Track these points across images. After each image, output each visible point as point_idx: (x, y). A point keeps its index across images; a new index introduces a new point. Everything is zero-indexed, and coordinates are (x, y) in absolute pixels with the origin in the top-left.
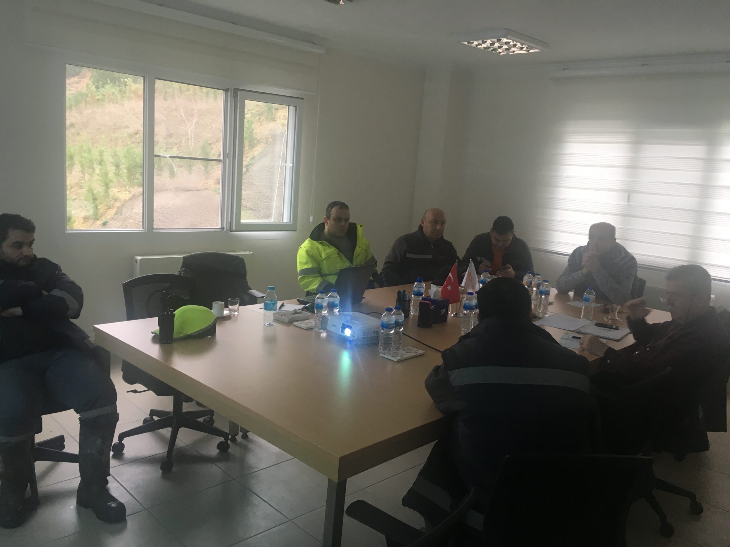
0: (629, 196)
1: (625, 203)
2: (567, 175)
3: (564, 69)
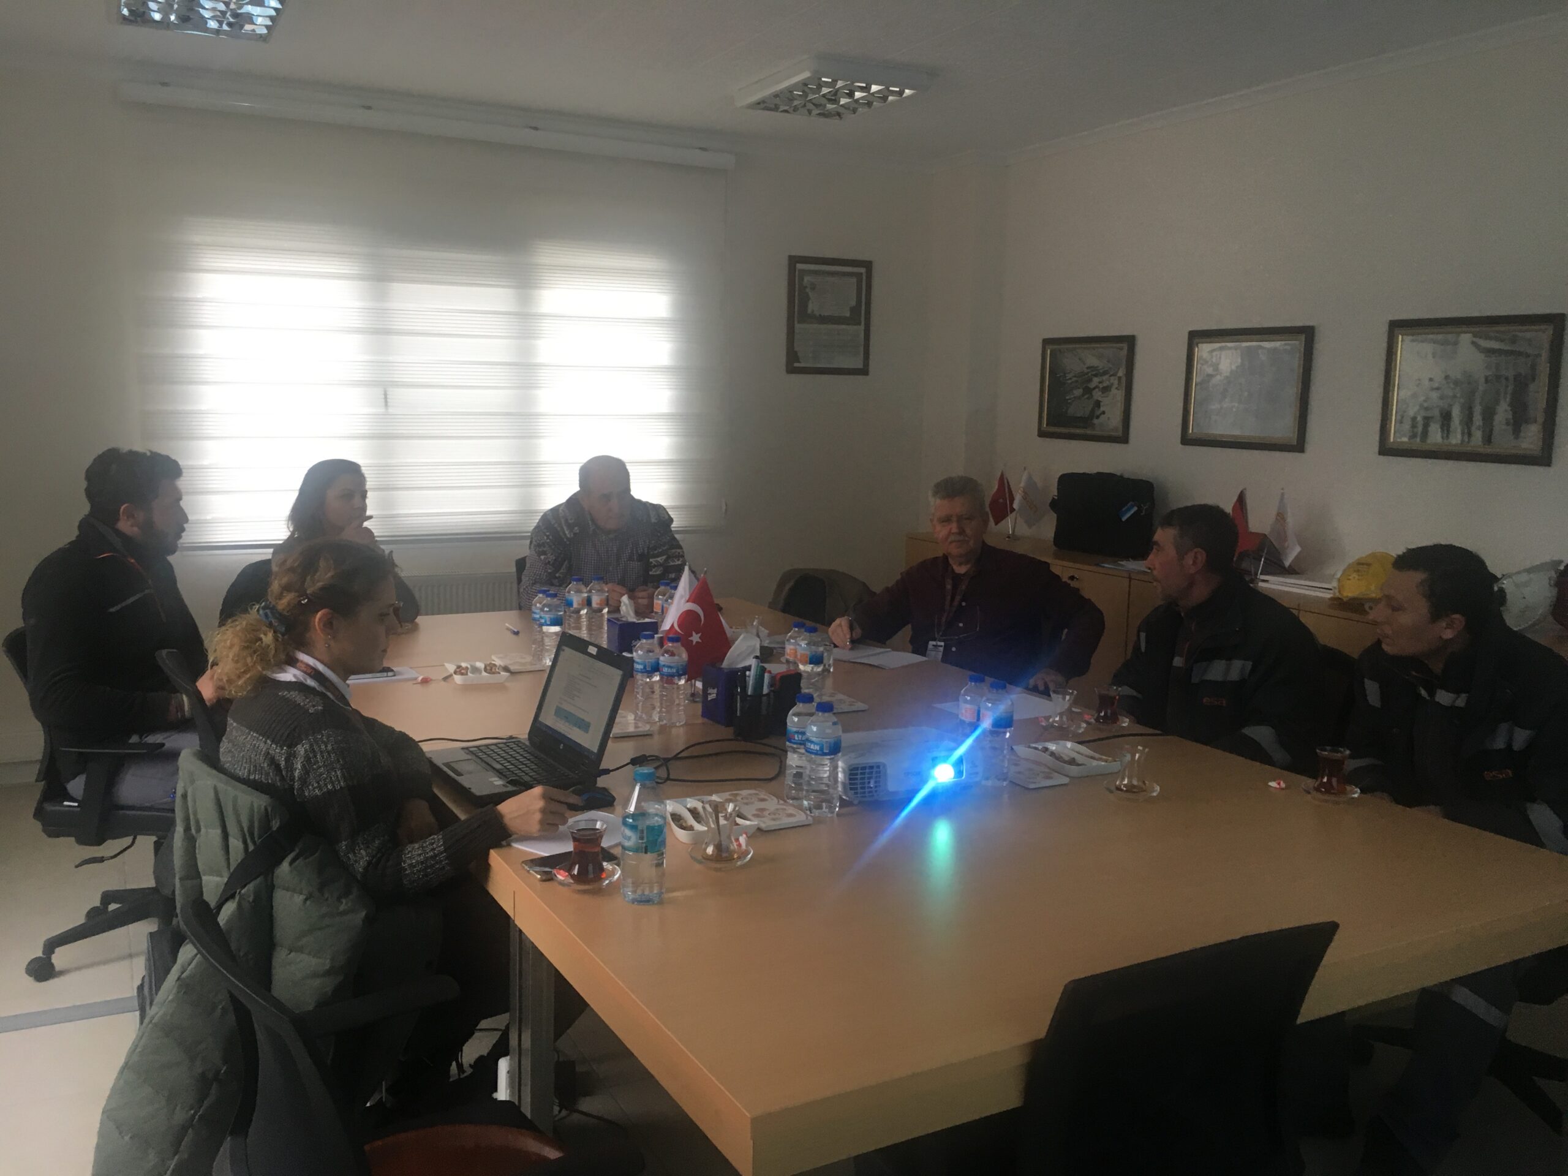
0: (386, 395)
1: (381, 410)
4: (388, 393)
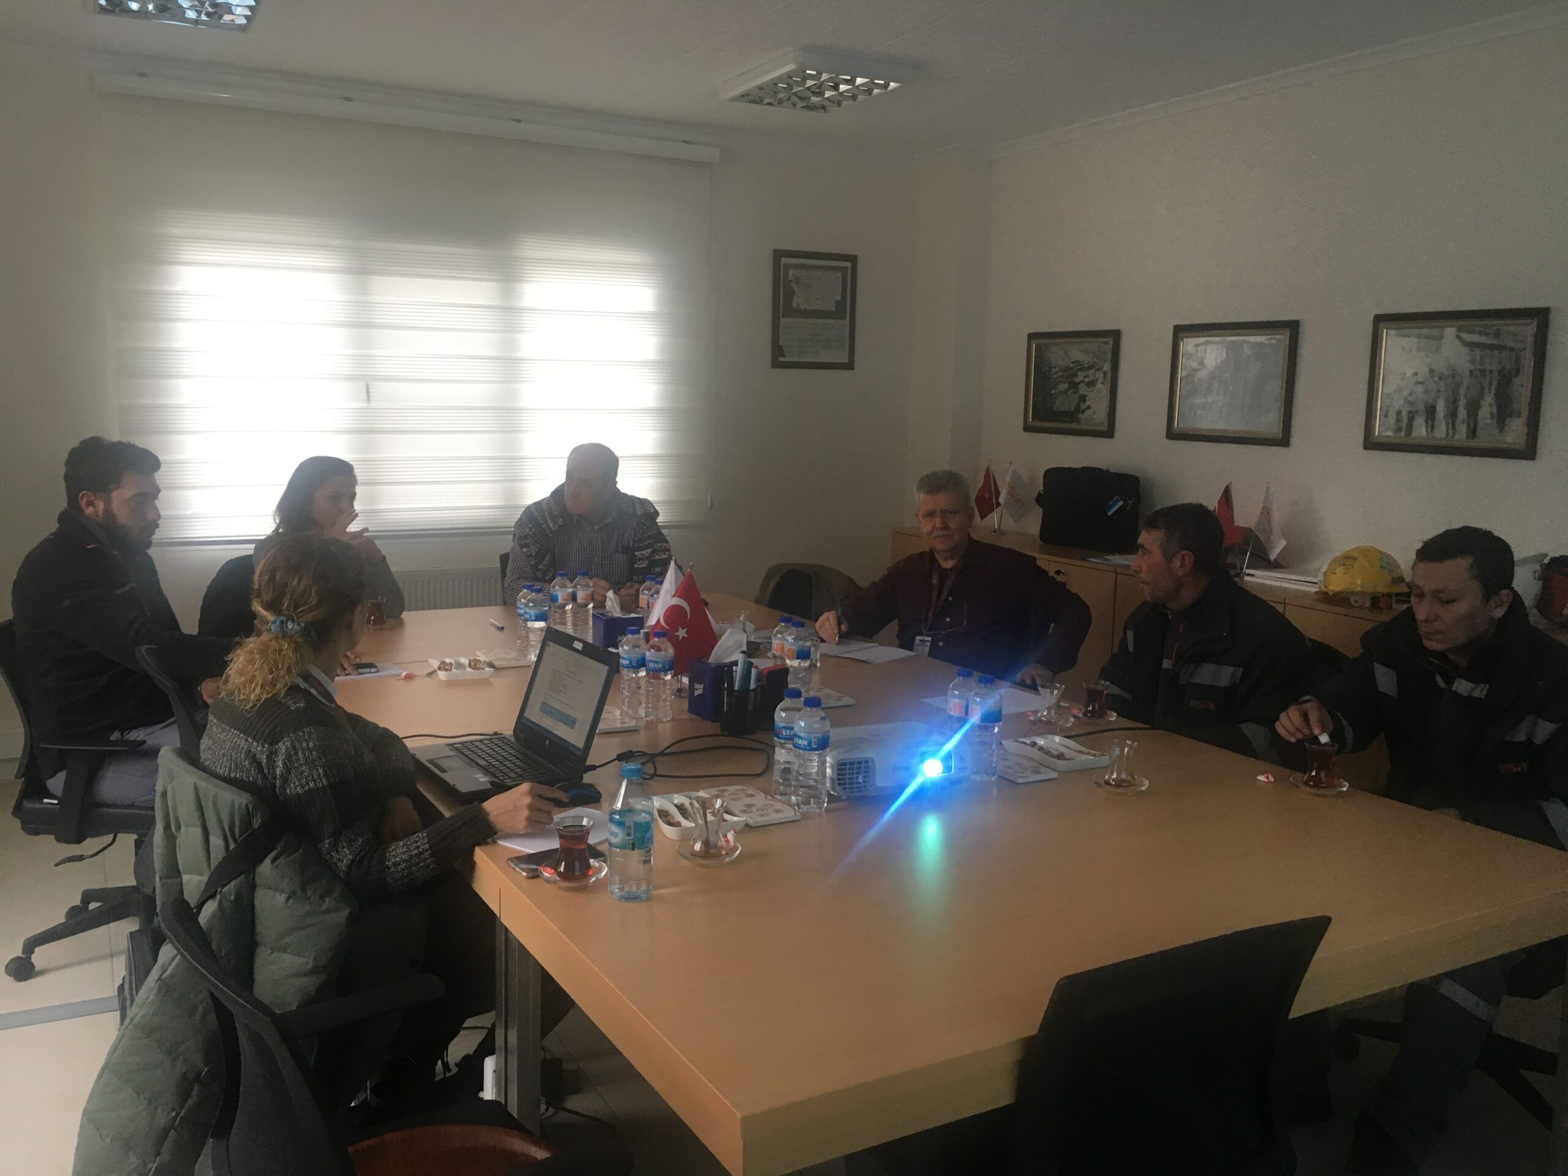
0: (368, 389)
1: (363, 404)
4: (370, 387)
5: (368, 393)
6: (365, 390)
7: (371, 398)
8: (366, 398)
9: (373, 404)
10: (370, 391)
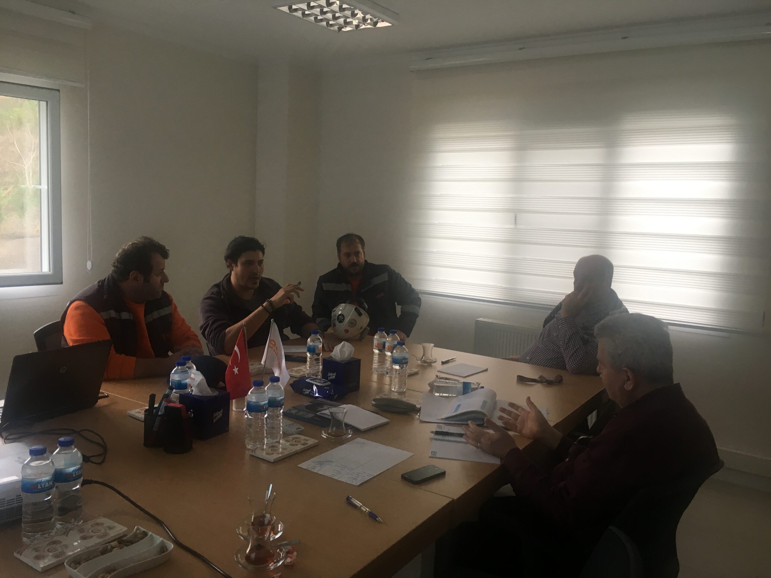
1: (512, 226)
2: (441, 194)
3: (428, 59)
4: (517, 216)
5: (516, 219)
6: (514, 218)
7: (517, 222)
8: (514, 223)
9: (519, 227)
10: (517, 218)
